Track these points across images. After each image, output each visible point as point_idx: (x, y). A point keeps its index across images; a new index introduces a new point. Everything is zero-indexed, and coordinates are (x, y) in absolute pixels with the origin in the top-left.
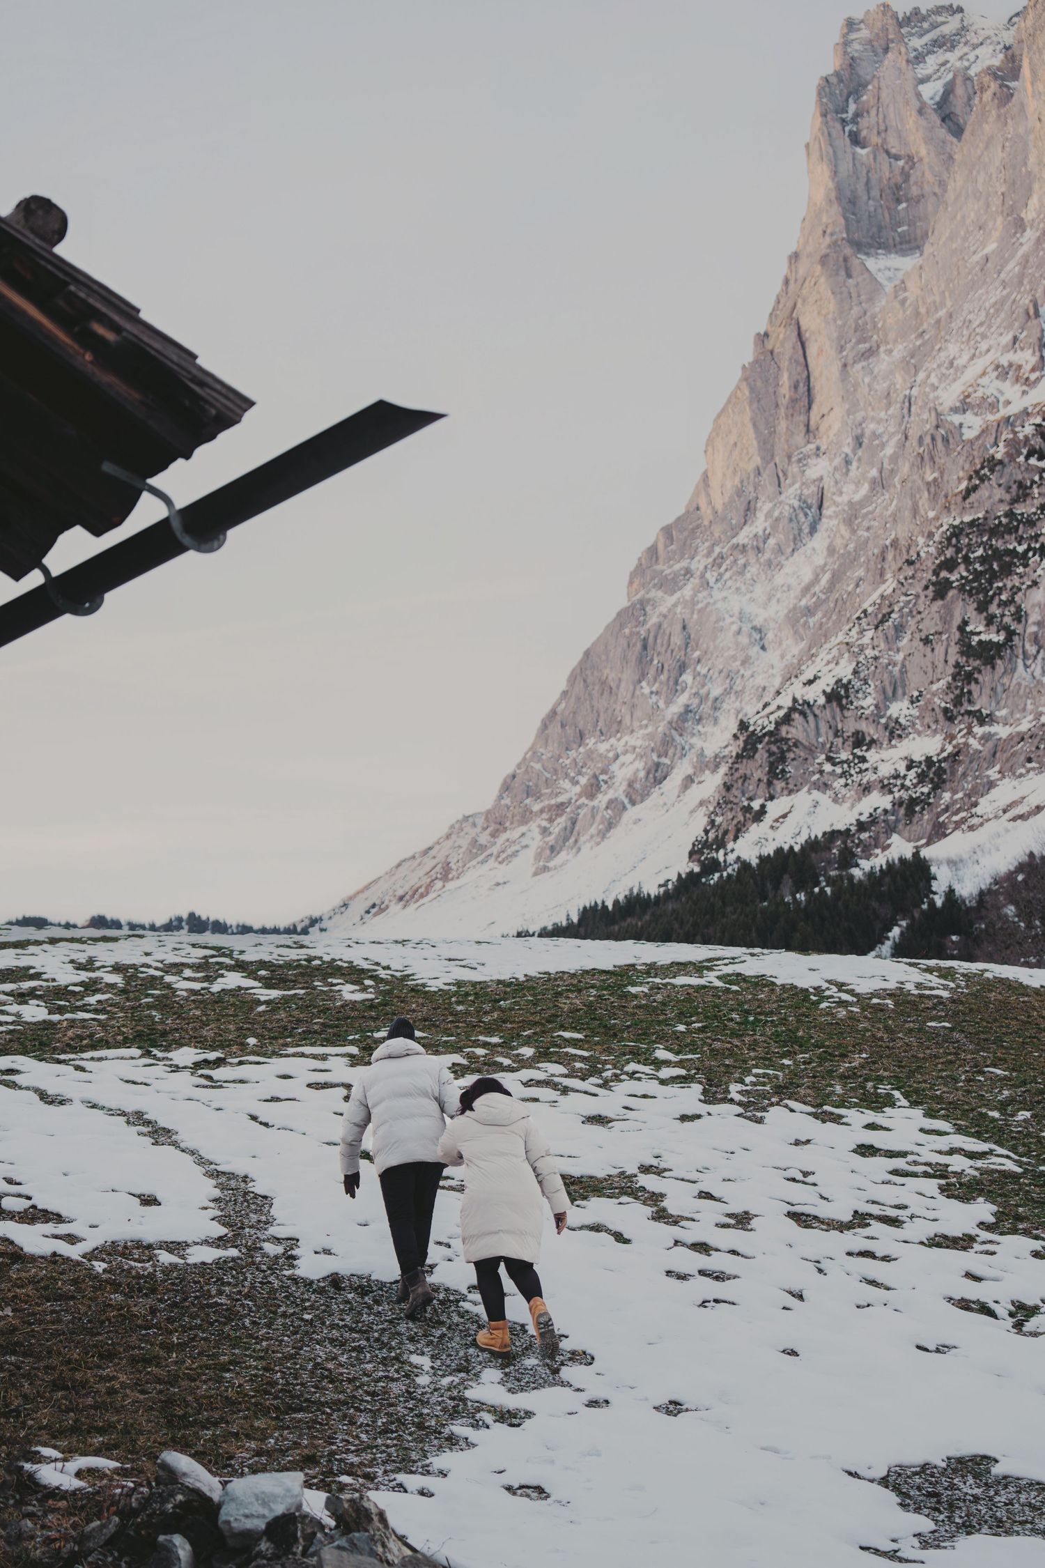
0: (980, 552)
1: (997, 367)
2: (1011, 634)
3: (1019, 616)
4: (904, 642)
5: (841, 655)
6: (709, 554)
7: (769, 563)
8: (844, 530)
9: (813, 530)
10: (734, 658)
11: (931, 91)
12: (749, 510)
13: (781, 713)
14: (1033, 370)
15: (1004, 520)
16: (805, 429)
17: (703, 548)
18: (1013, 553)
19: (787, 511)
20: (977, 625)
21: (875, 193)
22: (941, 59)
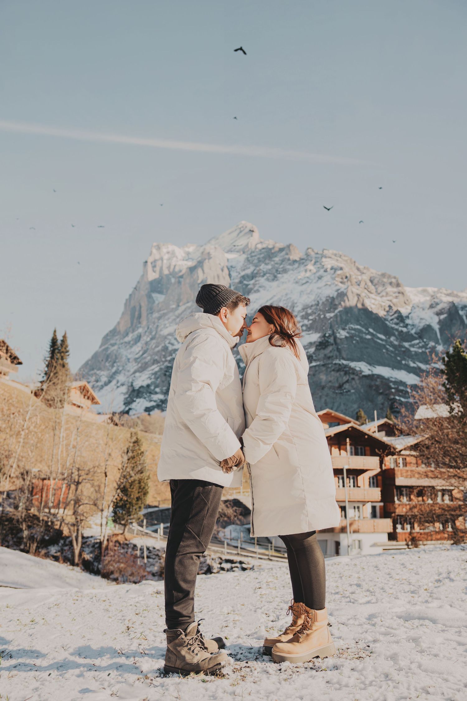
5: (148, 379)
6: (119, 341)
7: (131, 346)
8: (144, 345)
9: (139, 342)
13: (139, 387)
16: (139, 322)
19: (134, 337)
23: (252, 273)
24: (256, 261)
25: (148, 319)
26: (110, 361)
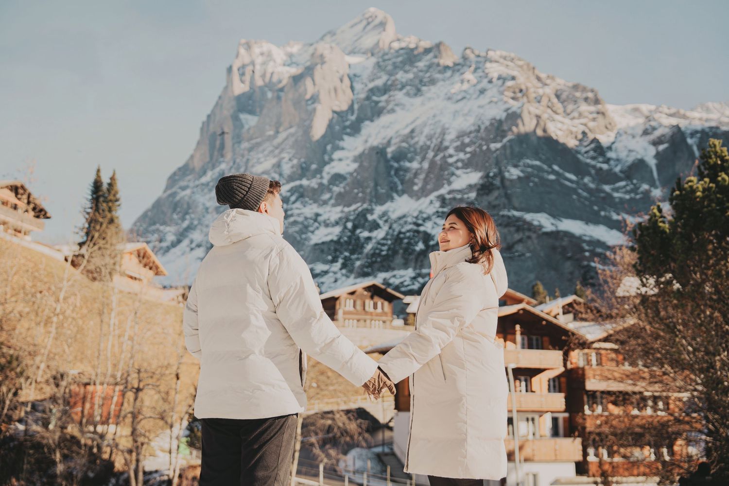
6: (194, 182)
17: (192, 180)
23: (385, 84)
24: (390, 68)
25: (234, 151)
26: (179, 212)
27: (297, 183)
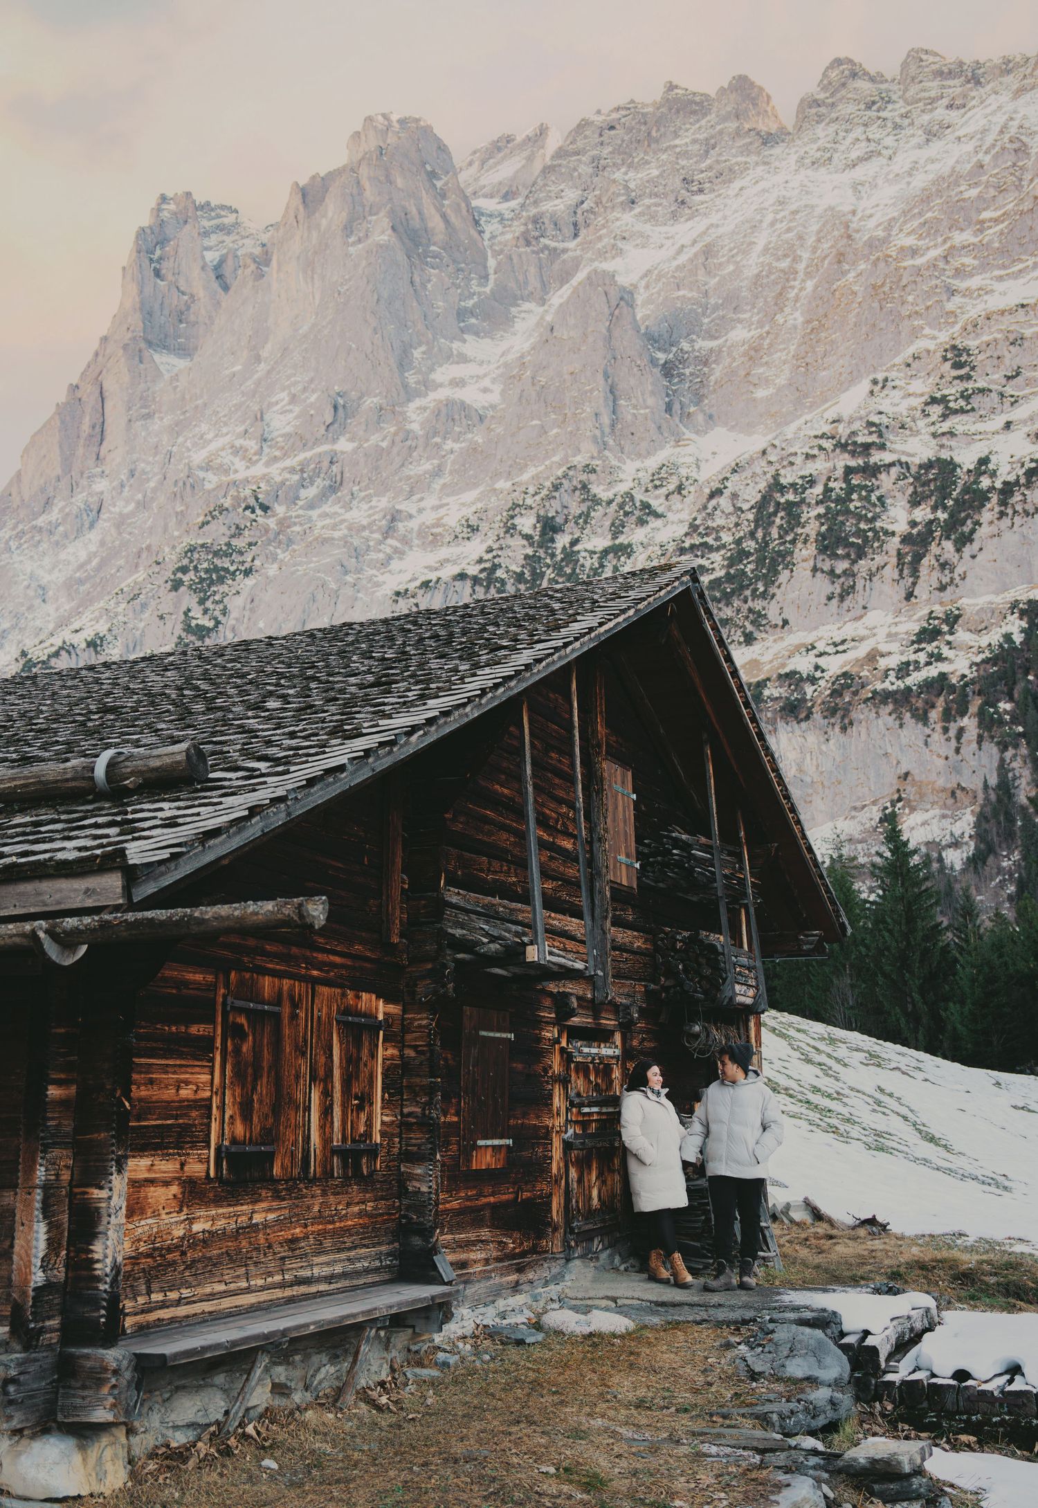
0: (205, 565)
1: (232, 447)
2: (218, 623)
3: (224, 612)
4: (146, 615)
5: (101, 617)
6: (13, 529)
7: (57, 543)
8: (113, 531)
9: (92, 526)
10: (22, 604)
11: (212, 257)
12: (48, 503)
13: (53, 649)
14: (255, 454)
15: (224, 548)
16: (95, 457)
17: (10, 524)
18: (226, 570)
19: (75, 510)
20: (196, 612)
21: (166, 312)
22: (220, 239)
25: (131, 440)
27: (325, 448)
